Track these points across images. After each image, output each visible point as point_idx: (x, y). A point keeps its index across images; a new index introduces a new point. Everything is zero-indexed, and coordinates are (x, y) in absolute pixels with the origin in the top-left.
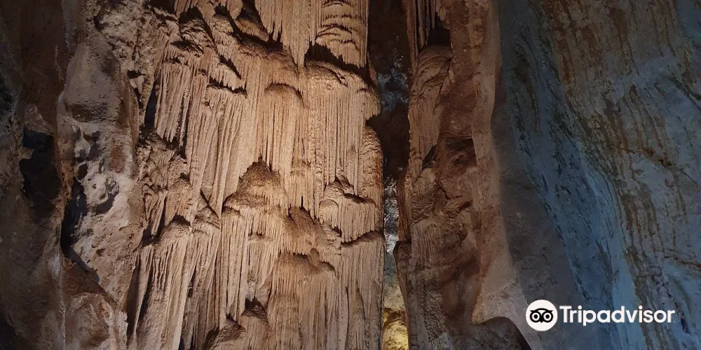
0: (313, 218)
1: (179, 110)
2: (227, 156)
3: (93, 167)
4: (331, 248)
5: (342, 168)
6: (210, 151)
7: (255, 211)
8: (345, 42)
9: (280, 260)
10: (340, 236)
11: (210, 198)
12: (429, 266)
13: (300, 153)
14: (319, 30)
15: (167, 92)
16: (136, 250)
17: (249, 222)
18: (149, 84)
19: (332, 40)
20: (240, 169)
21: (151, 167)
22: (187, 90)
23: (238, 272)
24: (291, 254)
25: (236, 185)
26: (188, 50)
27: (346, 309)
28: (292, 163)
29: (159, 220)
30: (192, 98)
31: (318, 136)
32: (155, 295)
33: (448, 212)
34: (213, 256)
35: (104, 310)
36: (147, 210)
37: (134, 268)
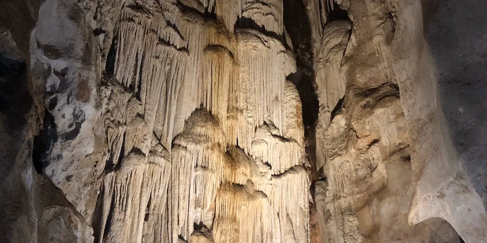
0: (247, 154)
1: (134, 62)
2: (174, 102)
3: (62, 99)
4: (263, 179)
5: (269, 114)
6: (160, 99)
7: (200, 148)
8: (266, 14)
9: (222, 188)
10: (271, 169)
11: (161, 137)
12: (344, 195)
13: (234, 101)
14: (245, 6)
15: (124, 46)
16: (100, 177)
17: (195, 157)
18: (109, 38)
19: (255, 13)
20: (186, 113)
21: (112, 105)
22: (140, 46)
23: (187, 198)
24: (231, 184)
25: (183, 126)
26: (140, 12)
27: (278, 231)
28: (228, 109)
29: (120, 151)
30: (144, 53)
31: (248, 88)
32: (117, 215)
33: (359, 149)
34: (166, 185)
35: (73, 222)
36: (109, 141)
37: (98, 192)
